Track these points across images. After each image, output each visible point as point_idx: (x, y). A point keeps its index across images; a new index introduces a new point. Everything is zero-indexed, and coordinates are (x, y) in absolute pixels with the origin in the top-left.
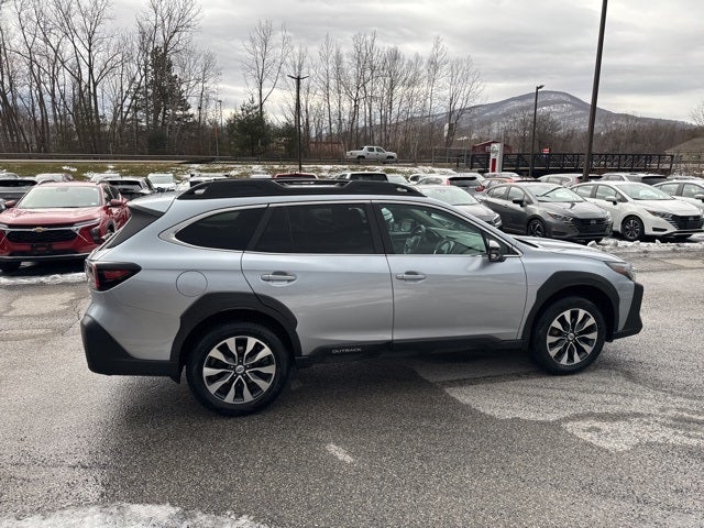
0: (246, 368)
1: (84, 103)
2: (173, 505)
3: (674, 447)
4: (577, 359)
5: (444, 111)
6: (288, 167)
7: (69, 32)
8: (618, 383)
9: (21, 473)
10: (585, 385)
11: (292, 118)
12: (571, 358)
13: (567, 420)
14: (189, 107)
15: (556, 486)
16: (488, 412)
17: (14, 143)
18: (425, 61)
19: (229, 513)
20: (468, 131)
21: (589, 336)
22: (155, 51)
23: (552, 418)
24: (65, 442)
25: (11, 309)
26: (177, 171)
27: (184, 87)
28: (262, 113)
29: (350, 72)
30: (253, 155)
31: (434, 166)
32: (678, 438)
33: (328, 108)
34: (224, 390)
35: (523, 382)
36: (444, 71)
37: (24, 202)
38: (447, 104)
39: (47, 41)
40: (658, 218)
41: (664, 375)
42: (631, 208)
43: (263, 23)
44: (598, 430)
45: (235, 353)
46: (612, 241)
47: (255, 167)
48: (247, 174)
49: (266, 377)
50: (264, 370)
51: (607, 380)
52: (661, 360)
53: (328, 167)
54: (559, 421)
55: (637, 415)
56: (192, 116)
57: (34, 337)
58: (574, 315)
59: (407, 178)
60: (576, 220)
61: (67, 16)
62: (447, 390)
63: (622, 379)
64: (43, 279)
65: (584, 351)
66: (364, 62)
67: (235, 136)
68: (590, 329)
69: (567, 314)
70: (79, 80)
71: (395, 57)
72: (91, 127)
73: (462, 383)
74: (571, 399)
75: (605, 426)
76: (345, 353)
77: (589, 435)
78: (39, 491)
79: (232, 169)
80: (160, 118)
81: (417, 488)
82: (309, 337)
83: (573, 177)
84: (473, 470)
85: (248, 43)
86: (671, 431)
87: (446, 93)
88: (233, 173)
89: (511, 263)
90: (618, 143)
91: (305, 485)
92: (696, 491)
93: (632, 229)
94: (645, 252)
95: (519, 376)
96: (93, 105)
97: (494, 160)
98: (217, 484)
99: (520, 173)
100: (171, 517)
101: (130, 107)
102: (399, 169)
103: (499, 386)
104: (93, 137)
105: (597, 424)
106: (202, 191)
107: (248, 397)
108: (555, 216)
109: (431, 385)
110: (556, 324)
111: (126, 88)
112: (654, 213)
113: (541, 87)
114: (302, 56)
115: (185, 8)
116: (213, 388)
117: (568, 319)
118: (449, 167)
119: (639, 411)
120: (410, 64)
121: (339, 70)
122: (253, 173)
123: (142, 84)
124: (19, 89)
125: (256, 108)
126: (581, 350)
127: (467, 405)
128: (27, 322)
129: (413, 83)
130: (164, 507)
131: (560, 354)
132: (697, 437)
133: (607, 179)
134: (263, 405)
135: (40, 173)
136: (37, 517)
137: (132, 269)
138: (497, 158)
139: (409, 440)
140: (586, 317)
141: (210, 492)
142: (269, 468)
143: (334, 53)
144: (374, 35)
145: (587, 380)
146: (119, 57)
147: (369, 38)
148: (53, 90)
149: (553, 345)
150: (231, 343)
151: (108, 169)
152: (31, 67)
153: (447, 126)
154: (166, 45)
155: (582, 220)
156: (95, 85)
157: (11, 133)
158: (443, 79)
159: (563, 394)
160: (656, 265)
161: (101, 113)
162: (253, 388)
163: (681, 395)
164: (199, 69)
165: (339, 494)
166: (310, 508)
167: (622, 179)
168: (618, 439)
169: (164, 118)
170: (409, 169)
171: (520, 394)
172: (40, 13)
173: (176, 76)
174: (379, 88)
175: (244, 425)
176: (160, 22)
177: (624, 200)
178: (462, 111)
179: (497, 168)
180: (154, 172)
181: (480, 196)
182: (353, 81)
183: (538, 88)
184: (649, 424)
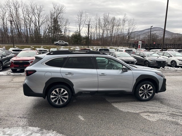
0: (61, 96)
1: (37, 31)
2: (39, 127)
3: (168, 121)
4: (147, 97)
5: (127, 33)
6: (85, 47)
7: (34, 14)
8: (158, 104)
9: (7, 118)
10: (149, 104)
11: (87, 35)
12: (146, 97)
13: (141, 113)
14: (62, 32)
15: (134, 129)
16: (121, 110)
17: (20, 41)
18: (122, 20)
19: (51, 130)
20: (134, 38)
21: (151, 92)
22: (54, 18)
23: (137, 112)
24: (18, 112)
25: (12, 80)
26: (58, 48)
27: (61, 27)
28: (80, 33)
29: (102, 23)
30: (77, 44)
31: (123, 47)
32: (170, 119)
33: (96, 32)
34: (56, 101)
35: (133, 103)
36: (127, 23)
37: (18, 55)
38: (128, 31)
39: (29, 16)
40: (181, 61)
41: (171, 103)
42: (173, 58)
43: (81, 11)
44: (149, 116)
45: (58, 92)
46: (167, 67)
47: (77, 47)
48: (75, 49)
49: (66, 98)
50: (66, 97)
51: (155, 103)
52: (172, 99)
53: (95, 47)
54: (139, 113)
55: (161, 112)
56: (63, 34)
57: (16, 87)
58: (146, 86)
59: (115, 50)
60: (157, 61)
61: (34, 10)
62: (112, 104)
63: (159, 103)
64: (21, 74)
65: (149, 95)
66: (106, 20)
67: (73, 39)
68: (151, 90)
69: (145, 86)
70: (36, 26)
71: (114, 19)
72: (38, 37)
73: (116, 102)
74: (144, 107)
75: (151, 115)
76: (86, 93)
77: (146, 117)
78: (10, 123)
79: (71, 47)
80: (55, 35)
81: (98, 127)
82: (77, 89)
83: (159, 50)
84: (113, 124)
85: (77, 16)
86: (169, 117)
87: (127, 28)
88: (72, 48)
89: (129, 72)
90: (175, 41)
91: (71, 125)
92: (171, 132)
93: (173, 64)
94: (176, 70)
95: (132, 101)
96: (39, 32)
97: (139, 45)
98: (50, 123)
99: (146, 49)
100: (37, 130)
101: (48, 32)
102: (114, 47)
103: (126, 103)
104: (39, 39)
105: (149, 114)
106: (52, 53)
107: (61, 103)
108: (151, 60)
109: (108, 102)
110: (141, 88)
111: (47, 27)
112: (179, 60)
113: (152, 26)
114: (90, 19)
115: (62, 8)
116: (53, 101)
117: (145, 87)
118: (127, 47)
119: (162, 111)
120: (118, 21)
121: (99, 22)
122: (76, 48)
123: (51, 26)
124: (22, 28)
125: (78, 32)
126: (148, 95)
127: (116, 108)
128: (15, 84)
129: (118, 26)
130: (36, 128)
131: (143, 96)
132: (175, 119)
133: (169, 51)
134: (65, 105)
135: (25, 48)
136: (8, 128)
137: (35, 71)
138: (140, 45)
139: (99, 116)
140: (150, 86)
141: (48, 125)
142: (63, 120)
143: (98, 18)
144: (109, 13)
145: (150, 103)
146: (46, 20)
147: (107, 14)
148: (30, 28)
149: (141, 94)
150: (57, 90)
151: (41, 47)
152: (25, 23)
153: (127, 36)
154: (57, 17)
155: (159, 62)
156: (40, 27)
157: (20, 39)
158: (126, 24)
159: (142, 106)
160: (178, 74)
161: (41, 34)
162: (63, 101)
163: (174, 108)
164: (65, 23)
165: (79, 127)
166: (71, 130)
167: (173, 51)
168: (154, 118)
169: (56, 35)
170: (117, 47)
171: (131, 106)
172: (27, 10)
173: (59, 24)
174: (110, 27)
175: (60, 110)
176: (55, 11)
177: (171, 56)
178: (132, 33)
179: (140, 48)
180: (52, 48)
181: (132, 55)
182: (103, 25)
183: (151, 27)
184: (163, 115)
